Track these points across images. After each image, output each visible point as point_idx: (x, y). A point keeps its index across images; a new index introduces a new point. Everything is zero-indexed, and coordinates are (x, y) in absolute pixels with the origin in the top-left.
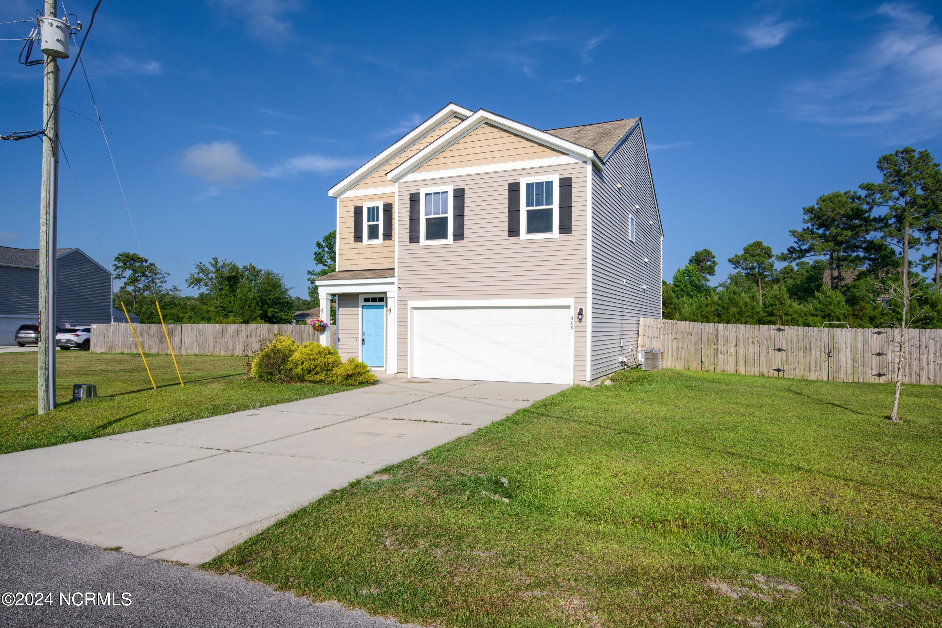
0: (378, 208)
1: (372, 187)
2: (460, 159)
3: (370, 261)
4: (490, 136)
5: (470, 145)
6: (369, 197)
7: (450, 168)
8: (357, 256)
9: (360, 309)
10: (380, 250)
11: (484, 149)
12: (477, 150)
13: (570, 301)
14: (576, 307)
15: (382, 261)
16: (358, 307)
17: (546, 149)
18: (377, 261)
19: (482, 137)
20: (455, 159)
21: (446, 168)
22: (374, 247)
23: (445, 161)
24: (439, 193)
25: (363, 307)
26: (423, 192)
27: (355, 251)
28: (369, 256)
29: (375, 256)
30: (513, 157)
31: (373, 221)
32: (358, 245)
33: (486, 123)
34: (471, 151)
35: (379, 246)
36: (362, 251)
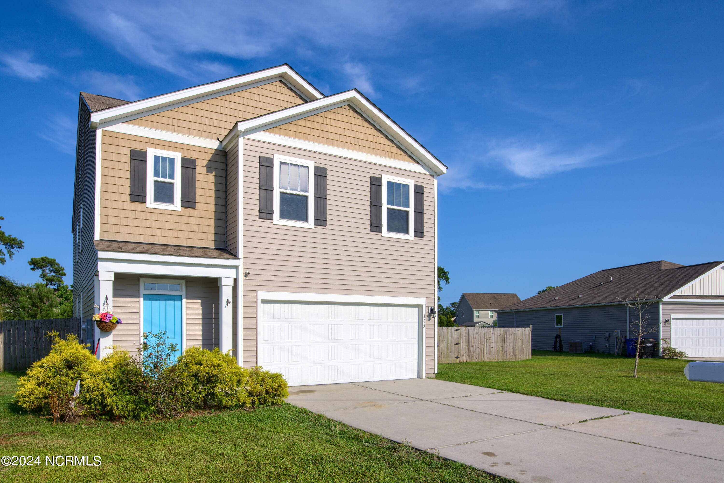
0: (172, 161)
1: (162, 129)
2: (322, 134)
3: (158, 232)
4: (353, 121)
5: (333, 123)
6: (157, 142)
7: (311, 140)
8: (135, 222)
9: (142, 299)
10: (176, 219)
11: (347, 133)
12: (341, 131)
13: (422, 301)
14: (426, 306)
15: (180, 234)
16: (139, 297)
17: (403, 153)
18: (171, 233)
19: (345, 119)
20: (316, 133)
21: (306, 139)
22: (165, 213)
23: (304, 130)
24: (297, 165)
25: (147, 297)
26: (277, 159)
27: (132, 214)
28: (157, 225)
29: (168, 225)
30: (375, 151)
31: (164, 176)
32: (139, 206)
33: (349, 106)
34: (333, 130)
35: (173, 213)
36: (144, 216)
